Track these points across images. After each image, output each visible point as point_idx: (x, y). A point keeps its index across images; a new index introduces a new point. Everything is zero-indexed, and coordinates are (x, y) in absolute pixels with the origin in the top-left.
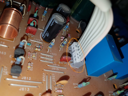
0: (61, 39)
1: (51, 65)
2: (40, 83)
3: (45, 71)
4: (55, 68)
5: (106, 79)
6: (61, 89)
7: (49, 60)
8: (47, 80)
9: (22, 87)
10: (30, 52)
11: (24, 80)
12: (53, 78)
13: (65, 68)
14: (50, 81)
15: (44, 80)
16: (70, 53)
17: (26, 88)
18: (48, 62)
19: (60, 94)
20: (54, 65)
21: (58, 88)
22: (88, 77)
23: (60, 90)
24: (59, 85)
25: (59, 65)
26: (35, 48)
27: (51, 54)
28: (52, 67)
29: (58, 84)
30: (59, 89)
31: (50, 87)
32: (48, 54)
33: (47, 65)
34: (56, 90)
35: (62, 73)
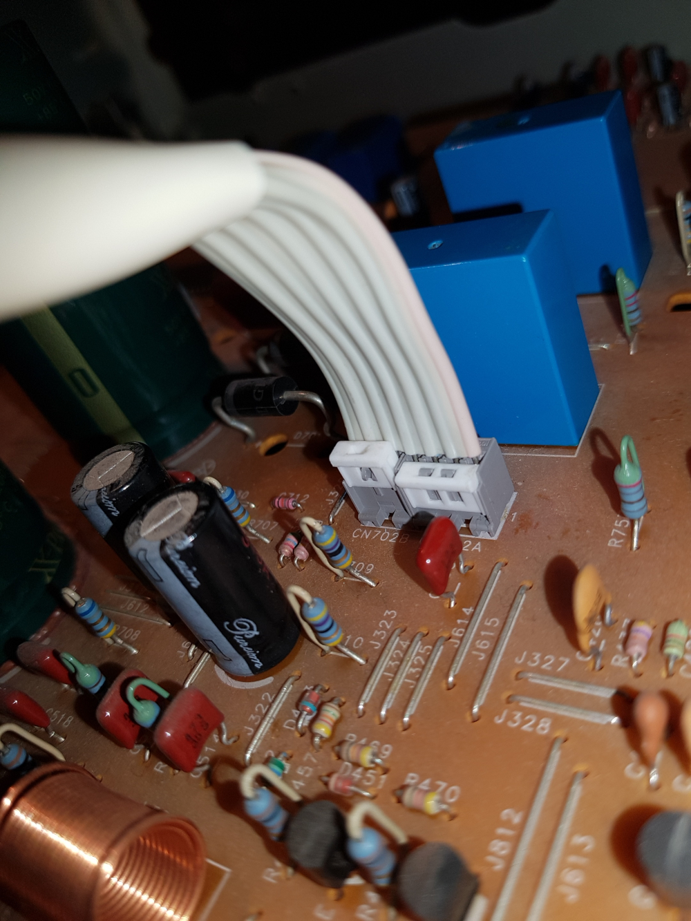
0: (293, 556)
1: (450, 659)
2: (556, 755)
3: (480, 708)
4: (478, 636)
5: (629, 342)
6: (629, 628)
7: (413, 666)
8: (551, 709)
9: (558, 882)
10: (329, 775)
11: (509, 859)
12: (544, 666)
13: (498, 574)
14: (557, 690)
15: (545, 726)
16: (406, 520)
17: (573, 859)
18: (429, 674)
19: (658, 640)
20: (461, 639)
21: (620, 647)
22: (588, 446)
23: (633, 634)
24: (599, 640)
25: (467, 611)
26: (313, 735)
27: (378, 645)
28: (469, 653)
29: (592, 643)
30: (625, 642)
31: (598, 698)
32: (372, 661)
33: (444, 686)
34: (625, 666)
35: (522, 599)
